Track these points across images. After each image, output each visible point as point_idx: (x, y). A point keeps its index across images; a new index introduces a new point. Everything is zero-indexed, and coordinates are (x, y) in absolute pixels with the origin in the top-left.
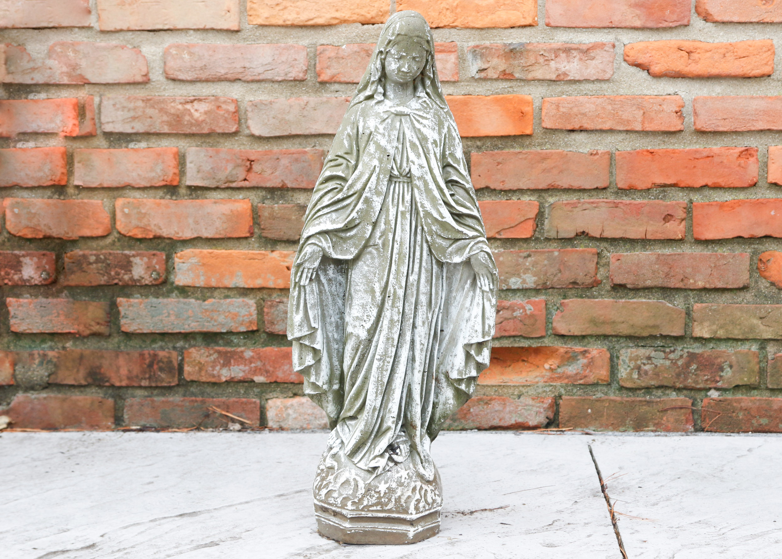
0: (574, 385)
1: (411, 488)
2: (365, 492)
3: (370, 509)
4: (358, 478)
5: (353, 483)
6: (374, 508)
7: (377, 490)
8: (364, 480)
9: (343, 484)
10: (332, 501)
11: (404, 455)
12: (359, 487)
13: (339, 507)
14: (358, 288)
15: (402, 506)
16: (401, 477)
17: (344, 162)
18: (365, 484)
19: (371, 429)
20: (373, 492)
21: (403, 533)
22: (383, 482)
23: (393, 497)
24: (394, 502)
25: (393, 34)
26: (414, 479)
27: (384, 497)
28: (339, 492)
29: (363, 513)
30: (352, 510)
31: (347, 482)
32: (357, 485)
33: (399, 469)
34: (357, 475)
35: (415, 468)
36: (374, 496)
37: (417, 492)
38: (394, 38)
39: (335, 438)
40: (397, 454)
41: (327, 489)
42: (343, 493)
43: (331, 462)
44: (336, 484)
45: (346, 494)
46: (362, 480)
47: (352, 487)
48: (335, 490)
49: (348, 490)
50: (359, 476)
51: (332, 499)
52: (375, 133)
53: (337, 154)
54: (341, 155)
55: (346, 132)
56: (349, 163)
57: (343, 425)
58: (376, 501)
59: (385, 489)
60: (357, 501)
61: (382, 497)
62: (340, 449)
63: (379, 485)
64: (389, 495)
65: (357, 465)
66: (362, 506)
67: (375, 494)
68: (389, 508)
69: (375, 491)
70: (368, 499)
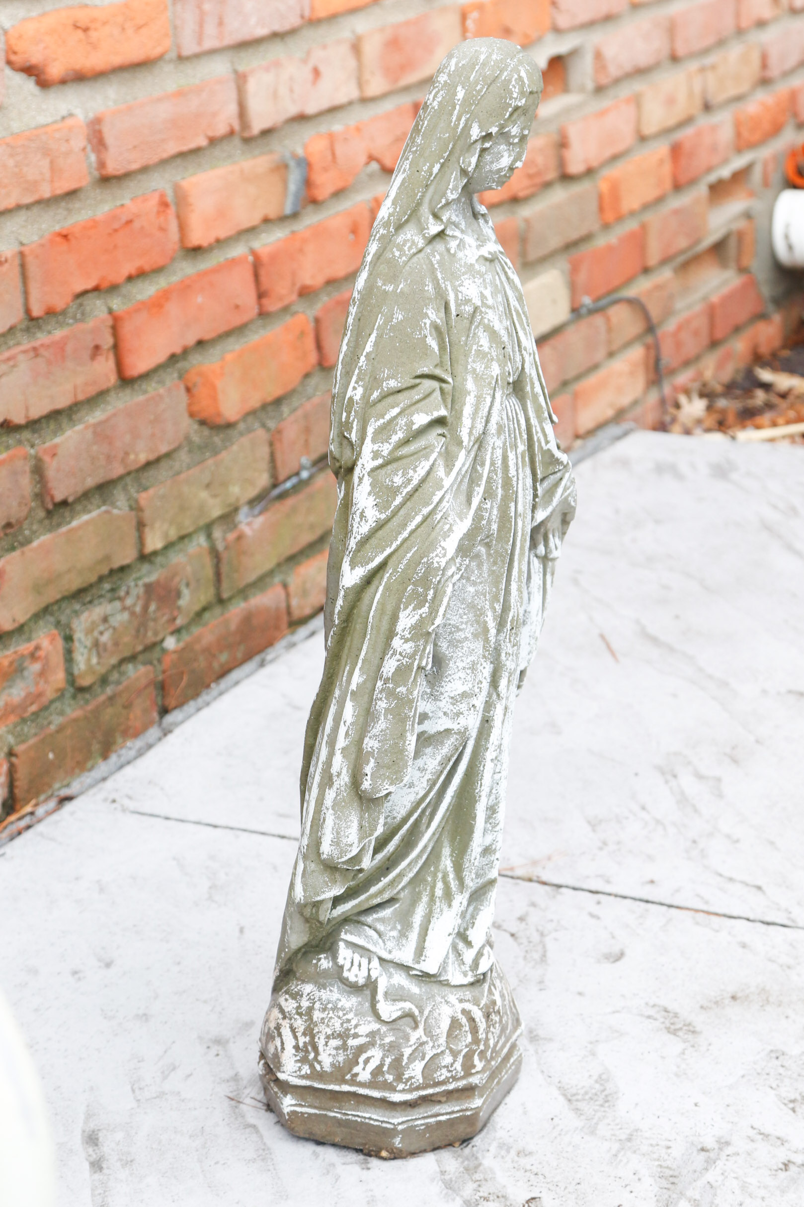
2: (486, 1023)
4: (468, 1006)
5: (464, 1021)
7: (496, 1008)
8: (476, 1003)
9: (449, 1034)
10: (443, 1074)
12: (477, 1020)
13: (459, 1079)
14: (460, 635)
17: (435, 384)
18: (482, 1010)
20: (494, 1016)
25: (522, 93)
27: (503, 1014)
28: (451, 1050)
29: (493, 1063)
30: (484, 1069)
31: (455, 1024)
32: (472, 1020)
34: (461, 1001)
36: (496, 1022)
38: (523, 101)
39: (364, 961)
41: (423, 1059)
42: (460, 1048)
43: (398, 1008)
44: (437, 1040)
45: (467, 1046)
46: (474, 1004)
47: (467, 1028)
48: (442, 1052)
49: (464, 1039)
50: (466, 1001)
51: (444, 1071)
52: (483, 310)
53: (419, 372)
54: (430, 373)
55: (428, 322)
56: (444, 385)
57: (360, 930)
58: (500, 1028)
59: (500, 999)
60: (483, 1048)
61: (503, 1016)
62: (386, 974)
63: (494, 998)
64: (505, 1006)
65: (452, 983)
66: (490, 1051)
67: (496, 1018)
68: (510, 1029)
69: (495, 1012)
70: (492, 1032)
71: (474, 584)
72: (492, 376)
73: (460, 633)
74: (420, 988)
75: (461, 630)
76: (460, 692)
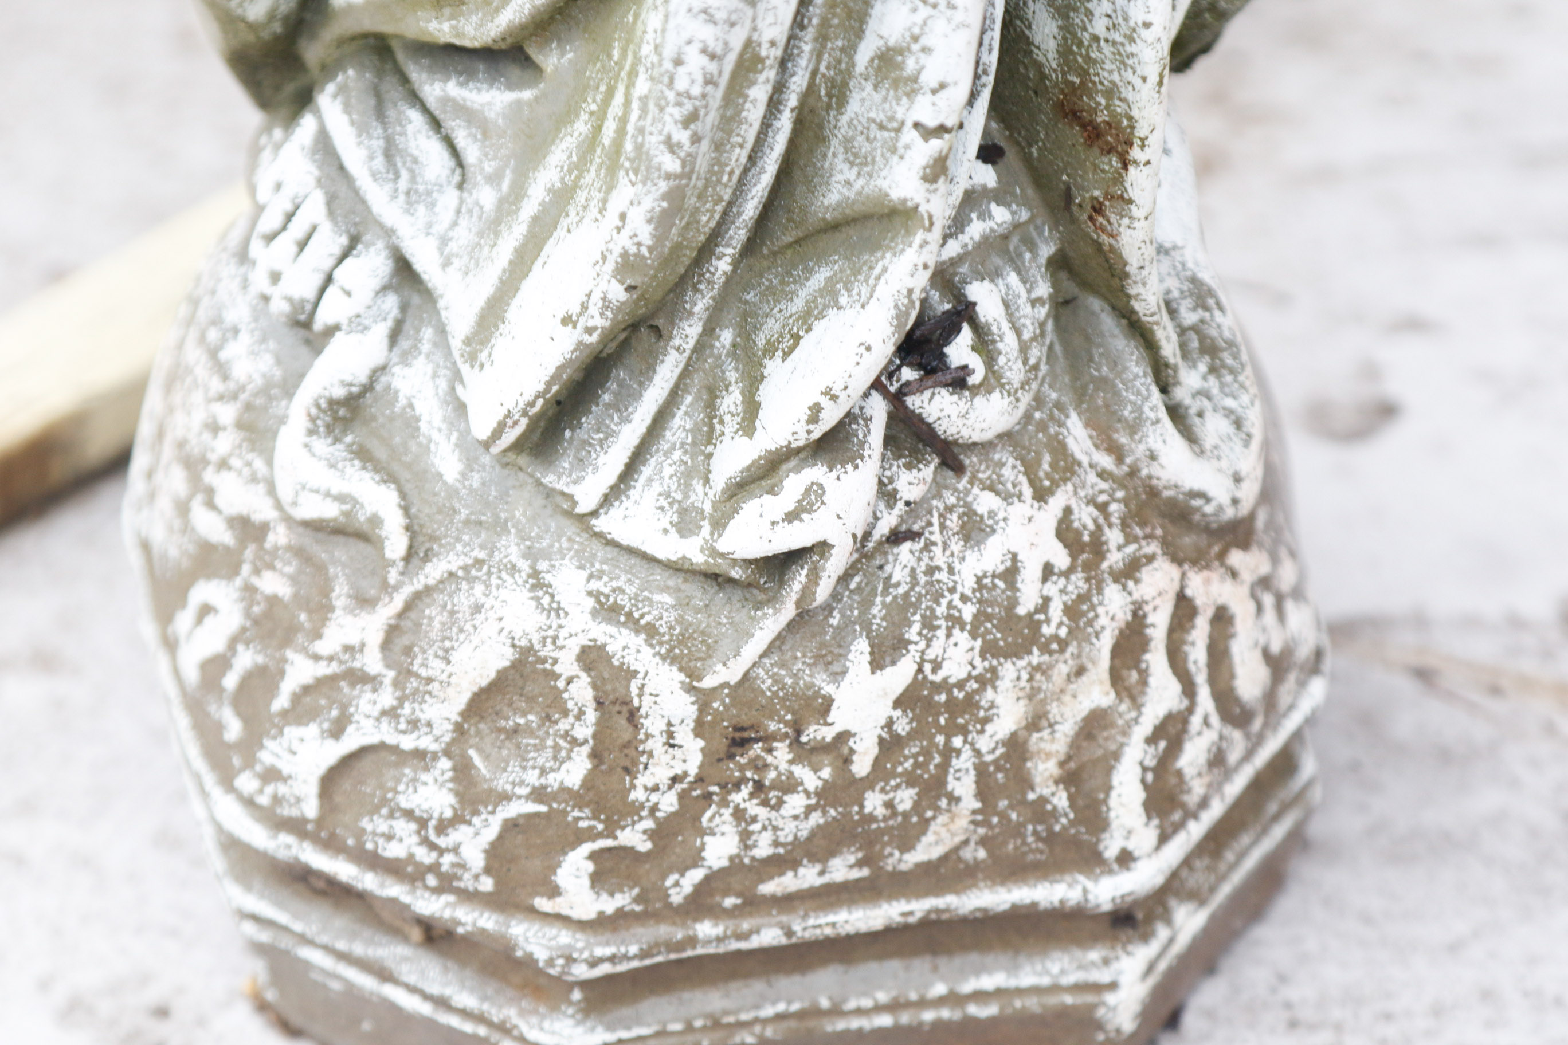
1: (1105, 644)
3: (768, 888)
6: (808, 876)
11: (1014, 371)
15: (1041, 811)
16: (1011, 573)
21: (1063, 1013)
22: (860, 649)
23: (964, 761)
24: (970, 802)
26: (1114, 559)
33: (985, 502)
35: (1118, 453)
37: (1157, 659)
40: (959, 382)
57: (380, 113)
58: (816, 818)
59: (885, 710)
60: (644, 846)
61: (868, 783)
62: (395, 336)
63: (828, 689)
64: (927, 753)
65: (600, 524)
66: (695, 876)
67: (803, 773)
68: (936, 853)
69: (796, 743)
70: (739, 814)
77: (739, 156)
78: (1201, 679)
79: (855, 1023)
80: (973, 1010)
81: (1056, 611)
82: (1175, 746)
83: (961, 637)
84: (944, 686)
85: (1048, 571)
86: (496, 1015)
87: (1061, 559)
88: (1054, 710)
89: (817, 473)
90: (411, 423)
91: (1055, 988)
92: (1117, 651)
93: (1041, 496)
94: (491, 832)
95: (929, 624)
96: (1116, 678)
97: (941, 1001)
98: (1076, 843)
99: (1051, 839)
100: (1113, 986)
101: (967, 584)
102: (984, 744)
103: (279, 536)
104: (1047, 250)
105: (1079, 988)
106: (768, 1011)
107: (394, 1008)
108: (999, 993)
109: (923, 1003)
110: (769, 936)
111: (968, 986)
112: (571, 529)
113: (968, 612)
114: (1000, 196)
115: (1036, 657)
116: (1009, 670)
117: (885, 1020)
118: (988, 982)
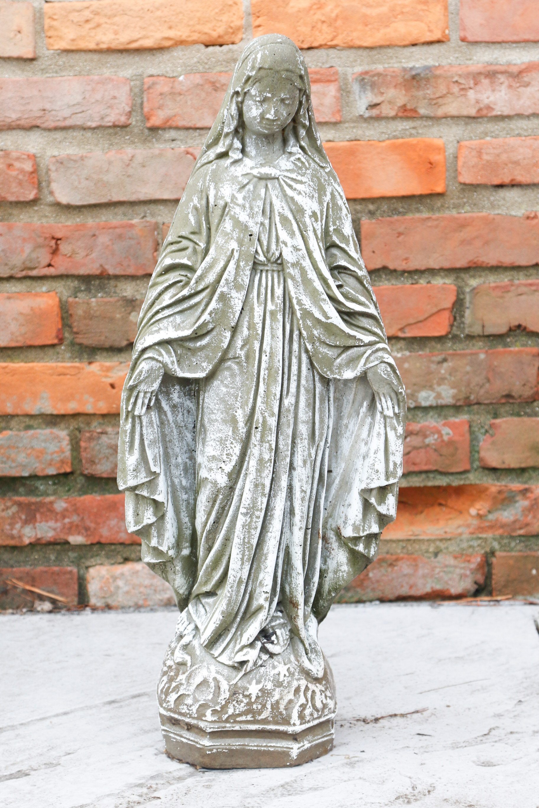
0: (512, 538)
1: (293, 689)
2: (231, 696)
3: (238, 719)
4: (219, 677)
5: (212, 684)
6: (243, 718)
7: (246, 693)
8: (228, 679)
9: (198, 686)
10: (184, 709)
11: (282, 643)
12: (222, 690)
13: (194, 718)
14: (213, 417)
15: (281, 713)
16: (279, 674)
17: (190, 245)
18: (230, 686)
19: (236, 609)
20: (241, 696)
21: (284, 752)
22: (255, 682)
23: (269, 702)
24: (270, 710)
25: (253, 68)
26: (296, 677)
27: (256, 702)
28: (194, 697)
29: (228, 725)
30: (212, 722)
31: (204, 683)
32: (218, 687)
33: (276, 663)
34: (218, 672)
35: (298, 661)
36: (242, 702)
37: (302, 694)
38: (254, 73)
39: (187, 623)
40: (272, 643)
41: (177, 693)
42: (200, 699)
43: (182, 656)
44: (189, 686)
45: (205, 700)
46: (226, 679)
47: (212, 691)
48: (188, 695)
49: (206, 695)
50: (221, 674)
51: (185, 707)
52: (232, 205)
53: (180, 234)
54: (186, 236)
55: (192, 204)
56: (197, 247)
57: (196, 605)
58: (245, 708)
59: (257, 691)
60: (219, 710)
61: (254, 703)
62: (194, 637)
63: (248, 686)
64: (263, 700)
65: (218, 659)
66: (227, 716)
67: (244, 700)
68: (264, 717)
69: (243, 695)
70: (234, 705)
71: (227, 386)
72: (228, 249)
73: (213, 415)
74: (201, 652)
75: (214, 413)
76: (212, 455)
77: (240, 598)
78: (309, 700)
79: (251, 748)
80: (270, 749)
81: (286, 682)
82: (304, 709)
83: (270, 683)
84: (267, 689)
85: (285, 675)
86: (196, 740)
87: (287, 674)
88: (284, 697)
89: (248, 649)
90: (194, 648)
91: (283, 747)
92: (295, 691)
93: (285, 664)
94: (197, 707)
95: (265, 679)
96: (295, 695)
97: (265, 746)
98: (286, 720)
99: (283, 719)
100: (292, 748)
101: (272, 675)
102: (273, 700)
103: (174, 667)
104: (289, 628)
105: (286, 748)
106: (237, 744)
107: (182, 742)
108: (274, 746)
109: (262, 746)
110: (237, 728)
111: (269, 745)
112: (214, 660)
113: (272, 679)
114: (283, 618)
115: (282, 688)
116: (277, 689)
117: (256, 748)
118: (272, 745)
